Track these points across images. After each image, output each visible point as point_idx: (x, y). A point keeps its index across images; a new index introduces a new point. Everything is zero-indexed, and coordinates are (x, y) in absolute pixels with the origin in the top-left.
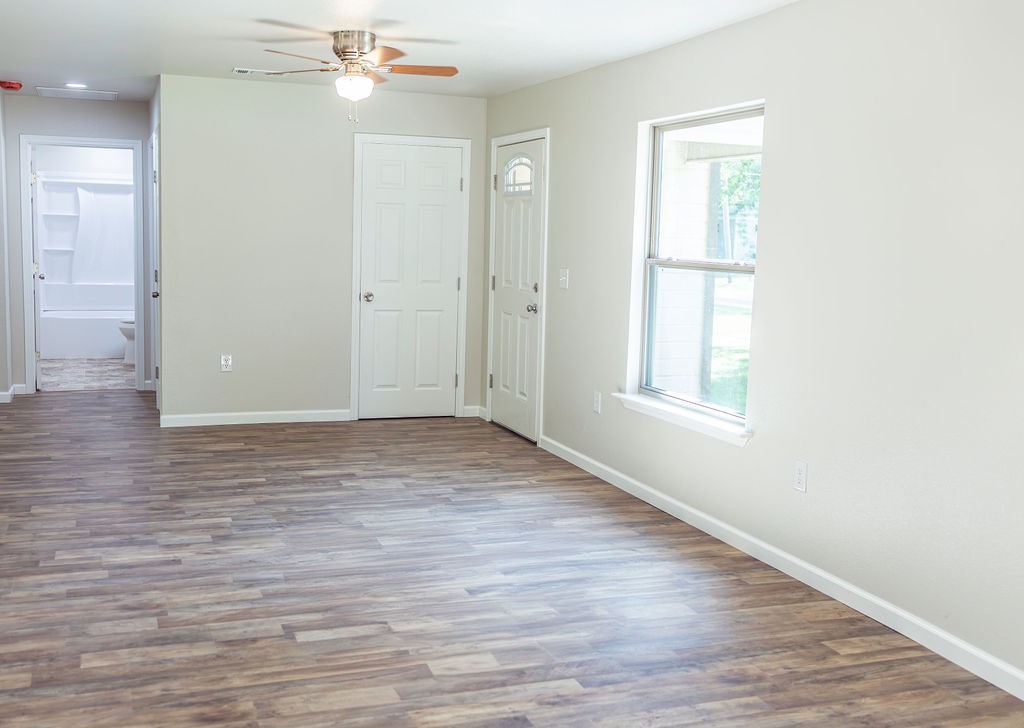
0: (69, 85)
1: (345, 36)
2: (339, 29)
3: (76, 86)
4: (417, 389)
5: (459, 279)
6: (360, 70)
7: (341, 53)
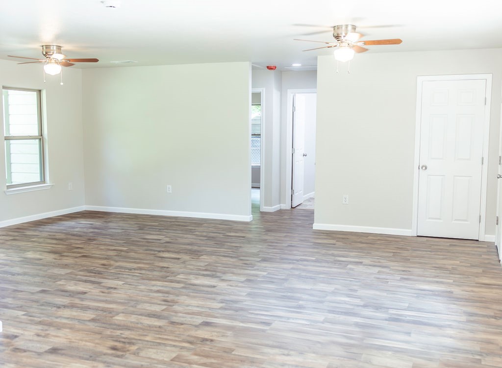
0: (294, 65)
1: (338, 28)
2: (336, 25)
3: (297, 65)
4: (453, 222)
5: (483, 158)
6: (347, 45)
7: (337, 37)
